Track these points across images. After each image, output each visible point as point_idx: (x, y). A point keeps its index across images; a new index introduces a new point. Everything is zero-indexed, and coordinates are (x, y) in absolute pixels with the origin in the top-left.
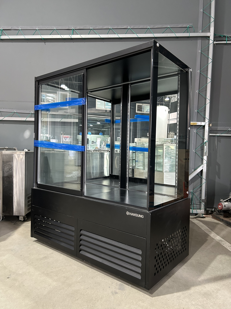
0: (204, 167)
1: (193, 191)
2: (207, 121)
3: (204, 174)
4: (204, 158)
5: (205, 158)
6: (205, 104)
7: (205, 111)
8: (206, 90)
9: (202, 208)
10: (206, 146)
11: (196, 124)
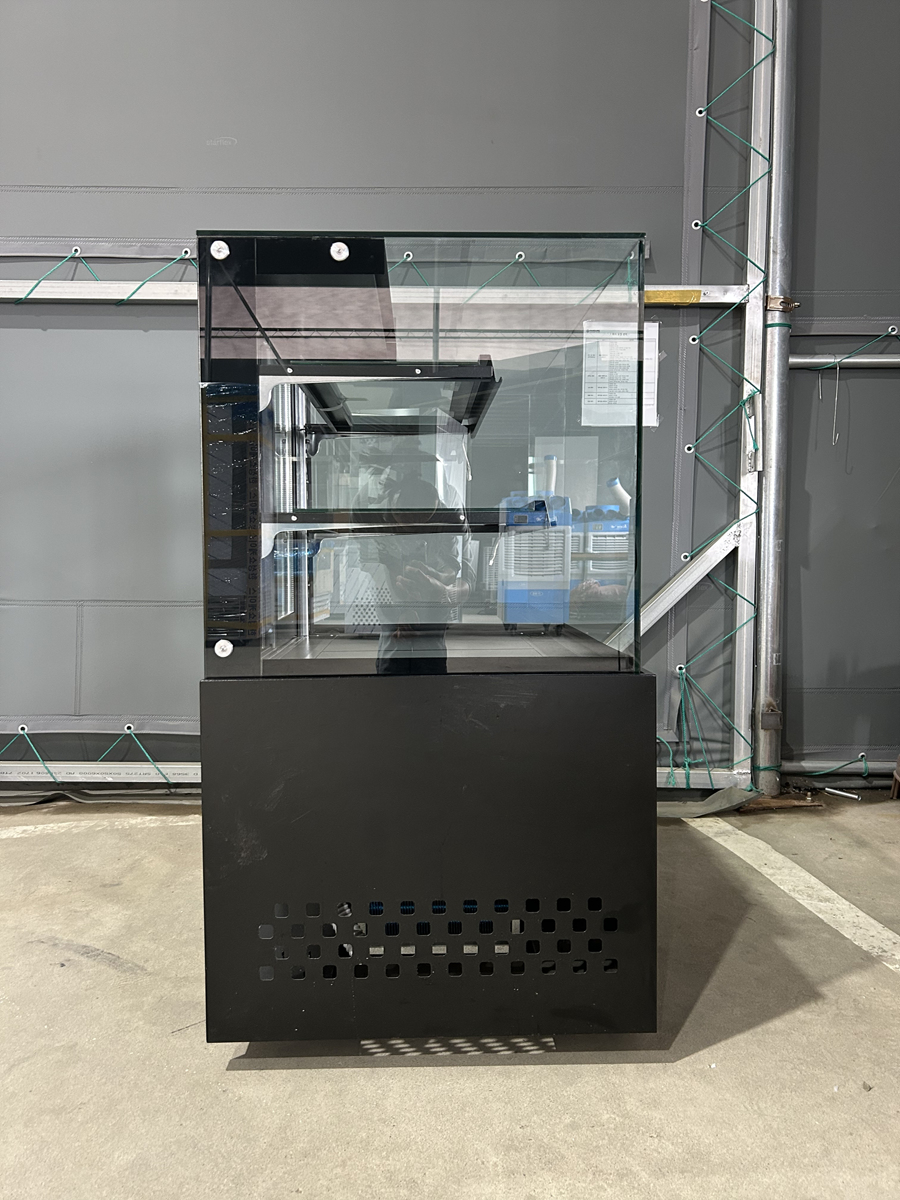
0: (742, 537)
1: (686, 669)
2: (755, 279)
3: (743, 575)
4: (742, 488)
5: (749, 484)
6: (745, 183)
7: (743, 224)
9: (736, 760)
10: (751, 421)
11: (699, 297)
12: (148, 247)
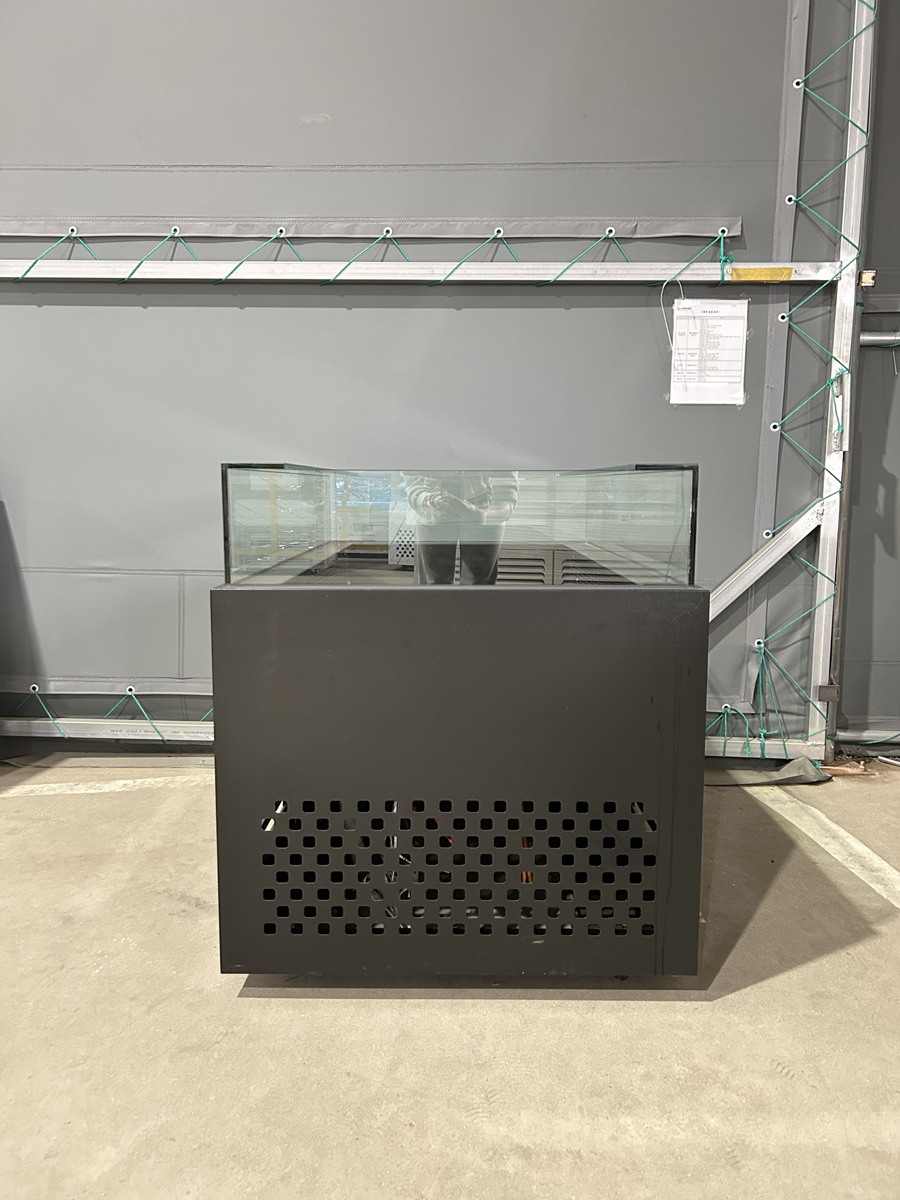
0: (825, 514)
1: (766, 644)
2: (849, 255)
3: (824, 553)
4: (826, 466)
5: (834, 463)
6: (841, 157)
7: (839, 198)
8: (847, 79)
9: (811, 732)
10: (839, 401)
11: (790, 275)
12: (244, 226)
